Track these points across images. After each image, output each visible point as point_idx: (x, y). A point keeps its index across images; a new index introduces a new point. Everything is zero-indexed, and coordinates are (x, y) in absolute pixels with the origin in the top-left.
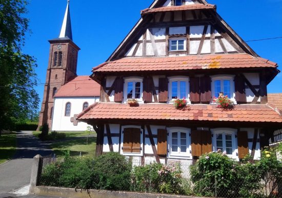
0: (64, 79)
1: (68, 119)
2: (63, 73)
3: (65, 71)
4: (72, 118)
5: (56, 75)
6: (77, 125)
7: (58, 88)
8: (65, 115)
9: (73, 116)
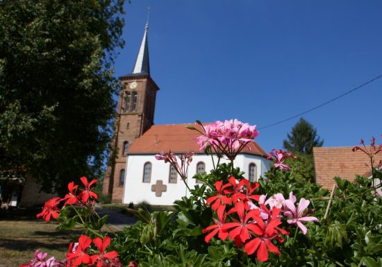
0: (139, 128)
1: (148, 186)
2: (138, 121)
3: (140, 118)
4: (153, 186)
5: (128, 124)
6: (160, 196)
7: (130, 142)
8: (143, 181)
9: (155, 183)
